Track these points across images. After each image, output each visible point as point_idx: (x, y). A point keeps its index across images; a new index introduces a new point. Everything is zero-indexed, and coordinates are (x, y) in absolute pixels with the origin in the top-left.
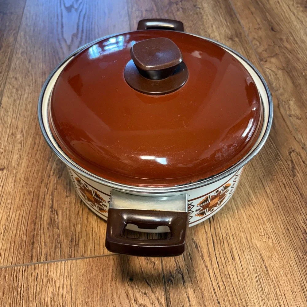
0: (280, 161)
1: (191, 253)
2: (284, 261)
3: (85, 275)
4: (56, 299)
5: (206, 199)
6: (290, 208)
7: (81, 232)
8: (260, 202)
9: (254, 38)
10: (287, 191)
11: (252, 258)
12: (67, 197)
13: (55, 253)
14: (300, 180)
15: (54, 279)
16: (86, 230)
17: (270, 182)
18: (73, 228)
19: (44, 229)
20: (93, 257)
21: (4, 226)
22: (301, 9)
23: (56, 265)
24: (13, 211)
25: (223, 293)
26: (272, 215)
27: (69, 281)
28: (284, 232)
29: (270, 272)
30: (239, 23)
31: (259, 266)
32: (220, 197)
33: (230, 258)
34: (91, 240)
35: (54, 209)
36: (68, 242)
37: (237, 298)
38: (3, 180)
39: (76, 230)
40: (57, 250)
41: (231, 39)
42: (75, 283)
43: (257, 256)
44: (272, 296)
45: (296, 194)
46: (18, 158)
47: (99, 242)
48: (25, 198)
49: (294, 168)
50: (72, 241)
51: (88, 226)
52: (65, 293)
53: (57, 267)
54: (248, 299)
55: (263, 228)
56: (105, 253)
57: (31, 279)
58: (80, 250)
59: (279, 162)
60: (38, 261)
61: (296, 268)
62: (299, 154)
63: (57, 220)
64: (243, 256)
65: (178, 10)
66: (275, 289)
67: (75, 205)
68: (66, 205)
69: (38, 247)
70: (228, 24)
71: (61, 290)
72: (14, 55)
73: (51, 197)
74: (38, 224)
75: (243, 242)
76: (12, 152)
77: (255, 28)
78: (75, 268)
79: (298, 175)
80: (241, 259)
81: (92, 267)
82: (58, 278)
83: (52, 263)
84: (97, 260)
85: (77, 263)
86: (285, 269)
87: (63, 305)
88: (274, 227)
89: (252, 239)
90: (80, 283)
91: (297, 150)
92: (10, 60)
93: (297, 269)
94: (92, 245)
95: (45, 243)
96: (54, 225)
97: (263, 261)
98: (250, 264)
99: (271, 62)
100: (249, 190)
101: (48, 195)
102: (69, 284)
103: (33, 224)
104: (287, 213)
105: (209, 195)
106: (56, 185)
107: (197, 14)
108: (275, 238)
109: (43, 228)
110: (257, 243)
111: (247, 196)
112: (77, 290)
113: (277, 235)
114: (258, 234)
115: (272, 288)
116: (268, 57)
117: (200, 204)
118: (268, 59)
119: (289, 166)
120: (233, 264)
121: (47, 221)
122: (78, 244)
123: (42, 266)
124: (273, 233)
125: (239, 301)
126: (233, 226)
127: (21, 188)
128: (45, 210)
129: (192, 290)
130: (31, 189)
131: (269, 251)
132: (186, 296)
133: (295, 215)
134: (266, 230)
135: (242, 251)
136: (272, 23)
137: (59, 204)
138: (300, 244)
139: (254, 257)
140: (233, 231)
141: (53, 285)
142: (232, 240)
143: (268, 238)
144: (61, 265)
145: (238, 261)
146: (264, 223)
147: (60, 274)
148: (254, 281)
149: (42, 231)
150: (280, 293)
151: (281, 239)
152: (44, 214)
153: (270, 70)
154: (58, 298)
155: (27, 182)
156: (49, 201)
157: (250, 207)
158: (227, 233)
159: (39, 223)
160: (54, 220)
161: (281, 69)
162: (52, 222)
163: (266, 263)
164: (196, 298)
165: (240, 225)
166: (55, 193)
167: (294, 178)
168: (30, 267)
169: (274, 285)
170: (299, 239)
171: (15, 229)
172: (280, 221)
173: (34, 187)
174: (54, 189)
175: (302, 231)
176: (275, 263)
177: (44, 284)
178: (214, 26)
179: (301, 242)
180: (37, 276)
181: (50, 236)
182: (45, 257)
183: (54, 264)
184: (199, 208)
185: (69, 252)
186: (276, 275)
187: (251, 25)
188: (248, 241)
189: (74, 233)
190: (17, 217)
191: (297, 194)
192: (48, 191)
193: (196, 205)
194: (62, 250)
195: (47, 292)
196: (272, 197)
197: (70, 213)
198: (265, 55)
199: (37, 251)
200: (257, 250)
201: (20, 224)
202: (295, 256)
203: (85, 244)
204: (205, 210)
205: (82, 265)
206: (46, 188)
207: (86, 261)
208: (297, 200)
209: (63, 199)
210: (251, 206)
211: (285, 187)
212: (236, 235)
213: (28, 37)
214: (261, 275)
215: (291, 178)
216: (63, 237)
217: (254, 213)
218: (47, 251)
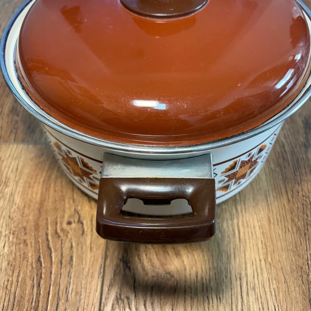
5: (234, 165)
13: (9, 137)
32: (251, 165)
40: (12, 134)
42: (22, 165)
53: (8, 149)
83: (4, 146)
95: (1, 127)
102: (16, 164)
105: (238, 159)
109: (4, 114)
117: (226, 172)
122: (34, 132)
144: (12, 148)
147: (9, 155)
181: (8, 122)
184: (223, 178)
193: (219, 174)
204: (230, 182)
218: (2, 134)
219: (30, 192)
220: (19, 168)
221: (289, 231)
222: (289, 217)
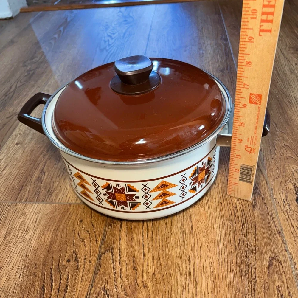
2: (209, 224)
3: (49, 214)
4: (23, 226)
7: (57, 187)
11: (182, 219)
12: (55, 164)
13: (33, 198)
15: (26, 213)
16: (61, 186)
18: (52, 184)
20: (59, 204)
21: (6, 178)
23: (31, 205)
24: (15, 170)
25: (150, 239)
26: (211, 192)
27: (37, 215)
28: (217, 204)
29: (194, 230)
31: (187, 225)
34: (62, 193)
35: (44, 171)
36: (45, 192)
37: (159, 244)
38: (16, 150)
40: (36, 196)
41: (222, 71)
42: (40, 218)
44: (190, 247)
46: (31, 138)
47: (68, 194)
48: (26, 162)
50: (48, 192)
51: (63, 184)
52: (30, 223)
53: (31, 207)
54: (168, 246)
56: (69, 202)
57: (11, 211)
58: (52, 197)
60: (20, 201)
61: (218, 230)
63: (43, 178)
64: (176, 216)
66: (194, 242)
67: (59, 170)
68: (53, 169)
69: (23, 193)
70: (223, 61)
71: (29, 220)
73: (44, 163)
74: (29, 179)
76: (28, 134)
78: (44, 209)
80: (173, 218)
81: (56, 209)
82: (30, 213)
83: (29, 204)
84: (62, 205)
85: (46, 205)
86: (208, 230)
87: (26, 230)
88: (209, 200)
90: (44, 218)
92: (48, 80)
93: (219, 231)
94: (62, 196)
95: (29, 191)
96: (40, 181)
97: (191, 222)
98: (179, 223)
101: (43, 162)
102: (36, 217)
103: (25, 179)
106: (50, 157)
107: (200, 54)
108: (208, 208)
109: (32, 182)
112: (39, 222)
113: (210, 206)
115: (192, 241)
120: (165, 221)
121: (35, 178)
122: (52, 194)
123: (21, 204)
124: (207, 204)
125: (160, 247)
127: (26, 157)
128: (37, 171)
129: (125, 234)
130: (32, 157)
131: (199, 216)
132: (119, 237)
134: (202, 201)
137: (49, 168)
138: (227, 214)
139: (184, 218)
141: (25, 217)
143: (202, 207)
144: (35, 205)
145: (170, 220)
147: (32, 211)
148: (179, 235)
149: (30, 184)
150: (197, 246)
151: (213, 209)
152: (36, 173)
154: (25, 225)
155: (31, 153)
156: (42, 166)
160: (41, 177)
162: (39, 179)
163: (193, 224)
164: (126, 239)
166: (48, 162)
168: (13, 204)
169: (195, 239)
170: (229, 210)
171: (12, 180)
172: (217, 197)
173: (35, 156)
174: (49, 159)
175: (233, 206)
176: (201, 224)
177: (19, 215)
178: (210, 63)
179: (229, 213)
180: (16, 210)
181: (34, 187)
182: (26, 199)
185: (44, 199)
186: (199, 233)
189: (52, 187)
190: (17, 173)
192: (43, 160)
194: (39, 196)
195: (19, 220)
197: (53, 175)
199: (22, 195)
200: (189, 214)
201: (17, 178)
202: (220, 222)
203: (57, 195)
205: (49, 207)
206: (43, 158)
207: (53, 205)
209: (52, 166)
214: (186, 231)
216: (43, 189)
218: (29, 196)
219: (43, 237)
220: (38, 220)
221: (233, 270)
222: (234, 260)
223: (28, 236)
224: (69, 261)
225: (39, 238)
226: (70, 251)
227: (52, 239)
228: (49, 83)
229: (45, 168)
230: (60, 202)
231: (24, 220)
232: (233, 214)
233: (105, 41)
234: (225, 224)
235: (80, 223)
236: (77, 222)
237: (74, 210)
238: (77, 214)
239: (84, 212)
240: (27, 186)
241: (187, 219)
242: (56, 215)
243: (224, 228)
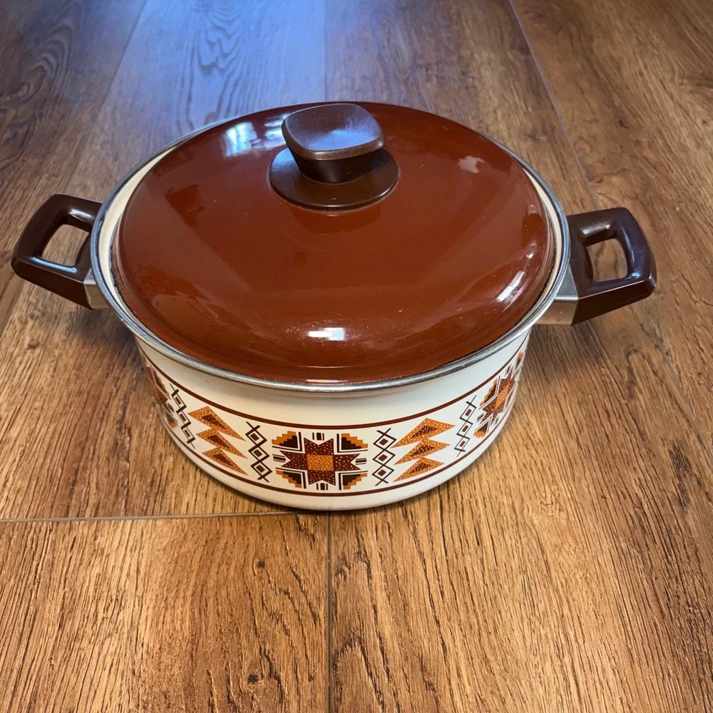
0: (604, 368)
1: (391, 525)
2: (587, 555)
3: (168, 549)
4: (105, 588)
6: (614, 458)
7: (173, 470)
8: (551, 441)
9: (581, 138)
10: (612, 425)
11: (519, 545)
13: (114, 504)
14: (642, 407)
15: (106, 551)
17: (577, 406)
18: (157, 461)
19: (99, 460)
20: (190, 519)
21: (22, 448)
22: (689, 88)
23: (114, 526)
24: (43, 423)
25: (450, 605)
26: (574, 469)
27: (136, 555)
28: (595, 501)
29: (554, 574)
30: (552, 108)
31: (533, 561)
33: (473, 541)
34: (190, 486)
35: (126, 425)
36: (144, 487)
37: (477, 617)
38: (33, 366)
39: (162, 466)
40: (120, 499)
41: (532, 136)
42: (146, 561)
43: (532, 543)
44: (553, 620)
45: (630, 432)
46: (68, 329)
48: (70, 400)
49: (632, 382)
50: (152, 486)
52: (123, 579)
53: (115, 530)
54: (500, 620)
55: (551, 489)
56: (215, 512)
57: (61, 546)
58: (166, 502)
59: (602, 369)
60: (80, 515)
61: (610, 569)
62: (647, 357)
63: (128, 445)
64: (502, 539)
65: (428, 79)
66: (560, 606)
68: (151, 420)
69: (82, 491)
70: (530, 110)
71: (117, 571)
72: (87, 146)
73: (122, 403)
74: (89, 450)
75: (504, 513)
76: (56, 317)
77: (585, 121)
78: (151, 534)
79: (640, 396)
80: (496, 545)
81: (185, 535)
82: (115, 549)
83: (107, 522)
84: (199, 522)
85: (155, 525)
86: (587, 570)
87: (117, 599)
88: (574, 491)
89: (523, 509)
90: (158, 562)
91: (645, 350)
92: (77, 155)
93: (613, 572)
94: (192, 495)
95: (97, 484)
96: (120, 454)
97: (543, 552)
98: (513, 556)
99: (610, 183)
100: (529, 417)
101: (117, 399)
102: (135, 561)
103: (79, 449)
104: (606, 466)
106: (135, 382)
107: (467, 88)
108: (574, 512)
109: (99, 457)
110: (534, 518)
111: (524, 428)
112: (148, 575)
113: (579, 506)
114: (539, 502)
115: (554, 603)
116: (607, 174)
118: (606, 178)
119: (622, 378)
120: (478, 552)
121: (107, 444)
122: (163, 493)
123: (85, 525)
124: (571, 501)
125: (481, 623)
126: (488, 481)
127: (65, 384)
128: (106, 425)
129: (384, 594)
130: (84, 386)
131: (558, 534)
132: (370, 604)
133: (624, 471)
134: (557, 495)
135: (500, 530)
136: (622, 112)
137: (137, 417)
138: (624, 526)
139: (523, 542)
140: (486, 490)
141: (103, 561)
142: (481, 508)
143: (560, 510)
144: (123, 527)
145: (489, 547)
146: (554, 481)
147: (119, 542)
148: (518, 588)
149: (95, 463)
150: (569, 613)
151: (587, 514)
152: (104, 433)
153: (607, 197)
154: (109, 585)
155: (78, 373)
156: (118, 410)
157: (528, 448)
158: (472, 493)
159: (92, 448)
160: (123, 444)
161: (630, 198)
162: (117, 449)
163: (549, 557)
164: (390, 609)
165: (503, 480)
166: (131, 397)
167: (629, 401)
168: (61, 525)
169: (560, 598)
170: (626, 516)
171: (42, 455)
172: (590, 481)
173: (91, 382)
174: (131, 388)
175: (633, 502)
176: (567, 557)
177: (86, 558)
178: (499, 113)
179: (627, 522)
180: (74, 542)
181: (109, 472)
182: (94, 510)
183: (110, 524)
185: (144, 505)
186: (566, 581)
187: (576, 113)
188: (514, 511)
189: (159, 472)
190: (50, 434)
191: (632, 432)
192: (117, 392)
194: (129, 499)
195: (88, 572)
196: (578, 435)
197: (156, 434)
198: (600, 170)
199: (80, 498)
200: (533, 531)
201: (54, 446)
202: (611, 547)
203: (177, 493)
205: (165, 530)
206: (115, 386)
207: (174, 524)
208: (630, 444)
209: (146, 409)
210: (530, 446)
211: (609, 416)
212: (490, 498)
213: (118, 116)
214: (534, 576)
215: (623, 402)
216: (134, 477)
217: (535, 462)
218: (100, 499)
219: (168, 619)
220: (142, 568)
221: (669, 674)
222: (666, 646)
223: (125, 616)
224: (253, 679)
225: (157, 620)
226: (251, 650)
227: (193, 619)
228: (82, 164)
229: (127, 415)
230: (191, 511)
231: (105, 570)
232: (638, 527)
233: (211, 45)
234: (625, 552)
235: (260, 570)
236: (251, 569)
237: (235, 533)
238: (246, 544)
239: (263, 538)
240: (88, 471)
241: (530, 545)
242: (189, 551)
243: (625, 563)
